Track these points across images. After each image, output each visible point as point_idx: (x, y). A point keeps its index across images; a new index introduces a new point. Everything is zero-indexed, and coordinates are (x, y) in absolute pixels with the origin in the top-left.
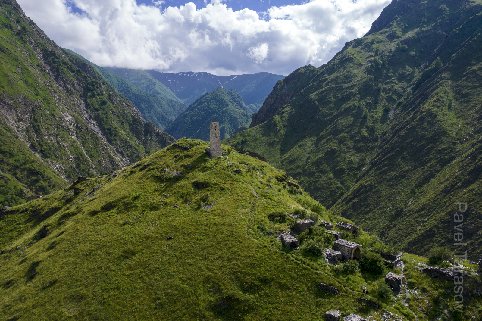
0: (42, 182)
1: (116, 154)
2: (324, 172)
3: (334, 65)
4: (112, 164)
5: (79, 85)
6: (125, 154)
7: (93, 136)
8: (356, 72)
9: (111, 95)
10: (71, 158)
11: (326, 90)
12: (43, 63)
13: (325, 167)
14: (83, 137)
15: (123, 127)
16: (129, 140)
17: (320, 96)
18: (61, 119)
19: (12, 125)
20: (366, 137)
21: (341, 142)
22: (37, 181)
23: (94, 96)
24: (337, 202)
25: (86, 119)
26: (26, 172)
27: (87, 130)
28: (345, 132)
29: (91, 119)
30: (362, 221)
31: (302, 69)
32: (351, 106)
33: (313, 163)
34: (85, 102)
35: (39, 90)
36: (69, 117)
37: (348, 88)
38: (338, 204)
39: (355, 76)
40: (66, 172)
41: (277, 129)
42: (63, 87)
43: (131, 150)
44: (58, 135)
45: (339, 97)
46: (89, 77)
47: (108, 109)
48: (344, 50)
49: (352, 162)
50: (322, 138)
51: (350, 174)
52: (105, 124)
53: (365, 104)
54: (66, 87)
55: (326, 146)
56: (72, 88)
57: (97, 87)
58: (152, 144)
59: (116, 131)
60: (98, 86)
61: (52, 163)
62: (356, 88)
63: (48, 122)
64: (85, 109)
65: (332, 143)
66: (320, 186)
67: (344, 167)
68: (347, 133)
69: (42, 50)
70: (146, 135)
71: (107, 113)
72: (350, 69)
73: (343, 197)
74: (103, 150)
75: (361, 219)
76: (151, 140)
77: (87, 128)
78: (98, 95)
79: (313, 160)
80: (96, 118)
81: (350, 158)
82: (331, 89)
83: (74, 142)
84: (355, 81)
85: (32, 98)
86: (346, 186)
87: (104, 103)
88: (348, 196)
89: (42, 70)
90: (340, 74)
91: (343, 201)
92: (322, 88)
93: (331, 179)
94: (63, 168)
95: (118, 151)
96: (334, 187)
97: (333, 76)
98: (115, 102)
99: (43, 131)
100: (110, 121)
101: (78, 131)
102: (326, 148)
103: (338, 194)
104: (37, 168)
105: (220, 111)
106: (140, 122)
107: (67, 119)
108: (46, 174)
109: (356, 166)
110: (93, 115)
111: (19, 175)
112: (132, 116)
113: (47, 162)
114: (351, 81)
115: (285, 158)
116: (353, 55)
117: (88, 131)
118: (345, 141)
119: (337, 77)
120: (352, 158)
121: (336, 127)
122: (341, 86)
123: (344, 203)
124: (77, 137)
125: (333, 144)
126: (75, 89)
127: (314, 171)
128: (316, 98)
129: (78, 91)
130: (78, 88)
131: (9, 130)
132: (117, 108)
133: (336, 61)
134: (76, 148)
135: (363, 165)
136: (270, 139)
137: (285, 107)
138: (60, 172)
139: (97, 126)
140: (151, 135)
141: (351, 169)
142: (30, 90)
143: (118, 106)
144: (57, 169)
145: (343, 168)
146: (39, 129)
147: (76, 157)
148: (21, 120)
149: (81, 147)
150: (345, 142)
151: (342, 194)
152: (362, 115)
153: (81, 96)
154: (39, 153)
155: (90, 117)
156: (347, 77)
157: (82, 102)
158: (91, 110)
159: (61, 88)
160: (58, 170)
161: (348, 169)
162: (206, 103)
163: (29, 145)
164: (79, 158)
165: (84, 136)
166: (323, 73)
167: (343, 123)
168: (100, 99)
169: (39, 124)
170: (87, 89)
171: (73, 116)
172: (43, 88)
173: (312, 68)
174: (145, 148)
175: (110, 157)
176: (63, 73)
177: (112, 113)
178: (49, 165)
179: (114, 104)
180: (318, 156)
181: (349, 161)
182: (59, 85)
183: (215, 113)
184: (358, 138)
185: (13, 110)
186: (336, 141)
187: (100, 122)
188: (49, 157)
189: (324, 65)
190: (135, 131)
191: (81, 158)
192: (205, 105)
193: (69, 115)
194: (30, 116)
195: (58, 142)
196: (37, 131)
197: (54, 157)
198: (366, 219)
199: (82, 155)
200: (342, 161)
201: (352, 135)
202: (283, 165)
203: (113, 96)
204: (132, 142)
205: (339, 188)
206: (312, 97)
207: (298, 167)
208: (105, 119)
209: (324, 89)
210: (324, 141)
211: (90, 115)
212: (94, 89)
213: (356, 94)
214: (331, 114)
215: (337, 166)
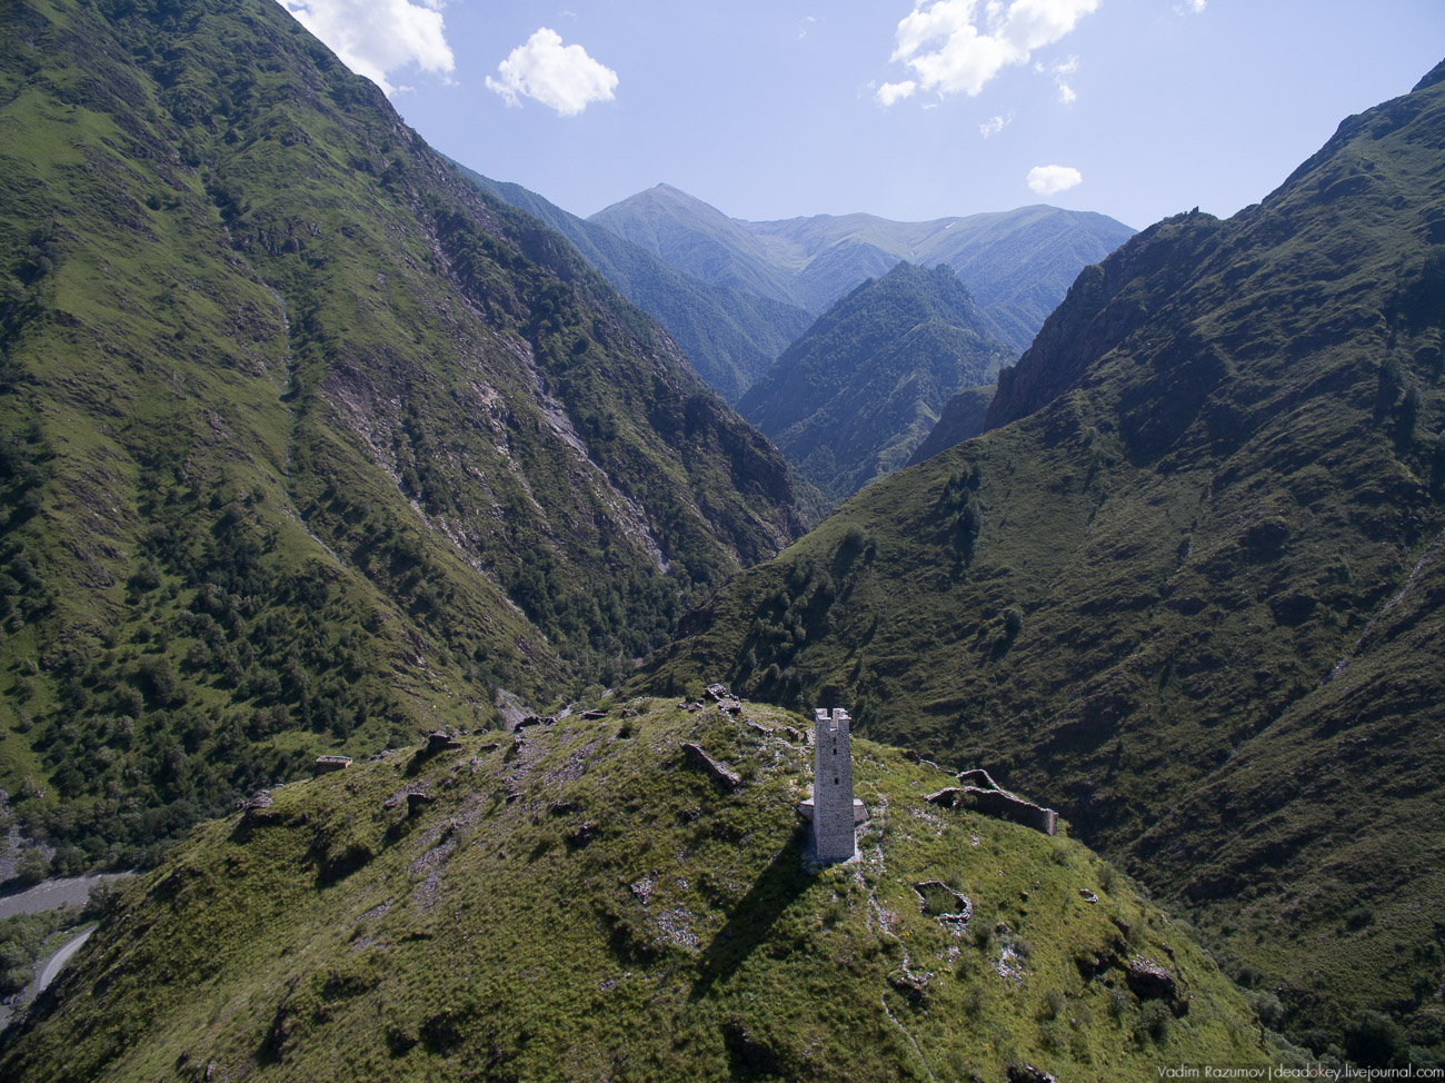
0: (423, 583)
1: (609, 492)
2: (1233, 604)
3: (1291, 210)
4: (598, 522)
5: (521, 300)
6: (634, 490)
7: (553, 444)
8: (1378, 232)
9: (600, 322)
10: (496, 509)
11: (1255, 305)
12: (437, 249)
13: (1239, 585)
14: (523, 449)
15: (631, 411)
16: (645, 450)
17: (1235, 324)
18: (471, 401)
19: (362, 429)
20: (1407, 484)
21: (1305, 497)
22: (413, 581)
23: (556, 327)
24: (1282, 722)
25: (537, 394)
26: (388, 560)
27: (537, 427)
28: (1323, 463)
29: (550, 393)
30: (1380, 821)
31: (1167, 226)
32: (1349, 366)
33: (1199, 569)
34: (536, 347)
35: (421, 327)
36: (493, 395)
37: (1339, 296)
38: (1282, 732)
39: (1372, 248)
40: (481, 548)
41: (1077, 436)
42: (481, 310)
43: (650, 478)
44: (464, 448)
45: (1303, 329)
46: (545, 276)
47: (591, 362)
48: (1332, 146)
49: (1347, 576)
50: (1232, 476)
51: (1333, 621)
52: (584, 406)
53: (1409, 356)
54: (488, 307)
55: (1245, 508)
56: (502, 310)
57: (564, 303)
58: (706, 458)
59: (612, 424)
60: (566, 297)
61: (450, 525)
62: (1374, 297)
63: (443, 414)
64: (533, 364)
65: (1269, 500)
66: (1218, 654)
67: (1311, 593)
68: (1329, 465)
69: (438, 213)
70: (689, 434)
71: (589, 374)
72: (1356, 221)
73: (1304, 707)
74: (575, 484)
75: (1378, 813)
76: (705, 445)
77: (536, 424)
78: (567, 324)
79: (1198, 554)
80: (562, 391)
81: (1337, 560)
82: (1275, 302)
83: (504, 465)
84: (1369, 269)
85: (408, 352)
86: (1315, 665)
87: (581, 346)
88: (1326, 707)
89: (433, 270)
90: (1312, 245)
91: (1305, 722)
92: (1241, 296)
93: (1258, 630)
94: (476, 537)
95: (615, 483)
96: (1269, 663)
97: (1284, 251)
98: (609, 340)
99: (431, 439)
100: (595, 397)
101: (513, 432)
102: (1247, 516)
103: (1283, 692)
104: (412, 547)
105: (904, 333)
106: (675, 395)
107: (487, 401)
108: (433, 561)
109: (1361, 593)
110: (553, 380)
111: (374, 565)
112: (653, 376)
113: (439, 523)
114: (1353, 269)
115: (1101, 538)
116: (1370, 167)
117: (538, 431)
118: (1322, 494)
119: (1299, 256)
120: (1346, 561)
121: (1285, 440)
122: (1311, 291)
123: (1309, 731)
124: (511, 448)
125: (1275, 505)
126: (509, 311)
127: (1200, 596)
128: (1215, 335)
129: (517, 317)
130: (518, 307)
131: (356, 444)
132: (617, 357)
133: (1295, 196)
134: (508, 481)
135: (1389, 590)
136: (1055, 469)
137: (1107, 361)
138: (468, 549)
139: (565, 410)
140: (705, 433)
141: (1339, 602)
142: (402, 331)
143: (618, 353)
144: (460, 541)
145: (1307, 598)
146: (420, 437)
147: (508, 505)
148: (382, 413)
149: (519, 477)
150: (1321, 501)
151: (1299, 692)
152: (1396, 399)
153: (523, 332)
154: (420, 501)
155: (547, 388)
156: (1338, 256)
157: (528, 345)
158: (548, 368)
159: (476, 312)
160: (463, 546)
161: (1326, 603)
162: (864, 312)
163: (398, 479)
164: (514, 511)
165: (528, 445)
166: (1244, 244)
167: (1314, 428)
168: (573, 337)
169: (422, 421)
170: (539, 310)
171: (501, 392)
172: (432, 323)
173: (1204, 223)
174: (690, 470)
175: (592, 499)
176: (482, 271)
177: (603, 374)
178: (443, 531)
179: (606, 346)
180: (1219, 543)
181: (1330, 570)
182: (473, 304)
183: (889, 339)
184: (1371, 485)
185: (364, 389)
186: (1281, 493)
187: (570, 398)
188: (443, 510)
189: (1250, 208)
190: (662, 423)
191: (519, 509)
192: (862, 316)
193: (491, 391)
194: (402, 401)
195: (464, 467)
196: (417, 439)
197: (453, 510)
198: (1399, 820)
199: (521, 501)
200: (1302, 571)
201: (1349, 475)
202: (1092, 564)
203: (604, 323)
204: (653, 453)
205: (1289, 669)
206: (1202, 329)
207: (1143, 578)
208: (583, 391)
209: (1246, 301)
210: (1240, 487)
211: (545, 381)
212: (557, 310)
213: (1373, 319)
214: (1268, 392)
215: (1285, 587)
